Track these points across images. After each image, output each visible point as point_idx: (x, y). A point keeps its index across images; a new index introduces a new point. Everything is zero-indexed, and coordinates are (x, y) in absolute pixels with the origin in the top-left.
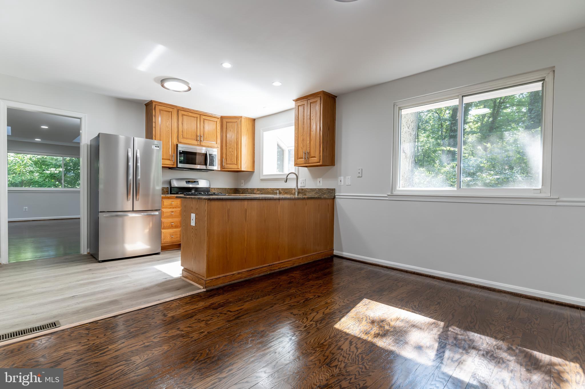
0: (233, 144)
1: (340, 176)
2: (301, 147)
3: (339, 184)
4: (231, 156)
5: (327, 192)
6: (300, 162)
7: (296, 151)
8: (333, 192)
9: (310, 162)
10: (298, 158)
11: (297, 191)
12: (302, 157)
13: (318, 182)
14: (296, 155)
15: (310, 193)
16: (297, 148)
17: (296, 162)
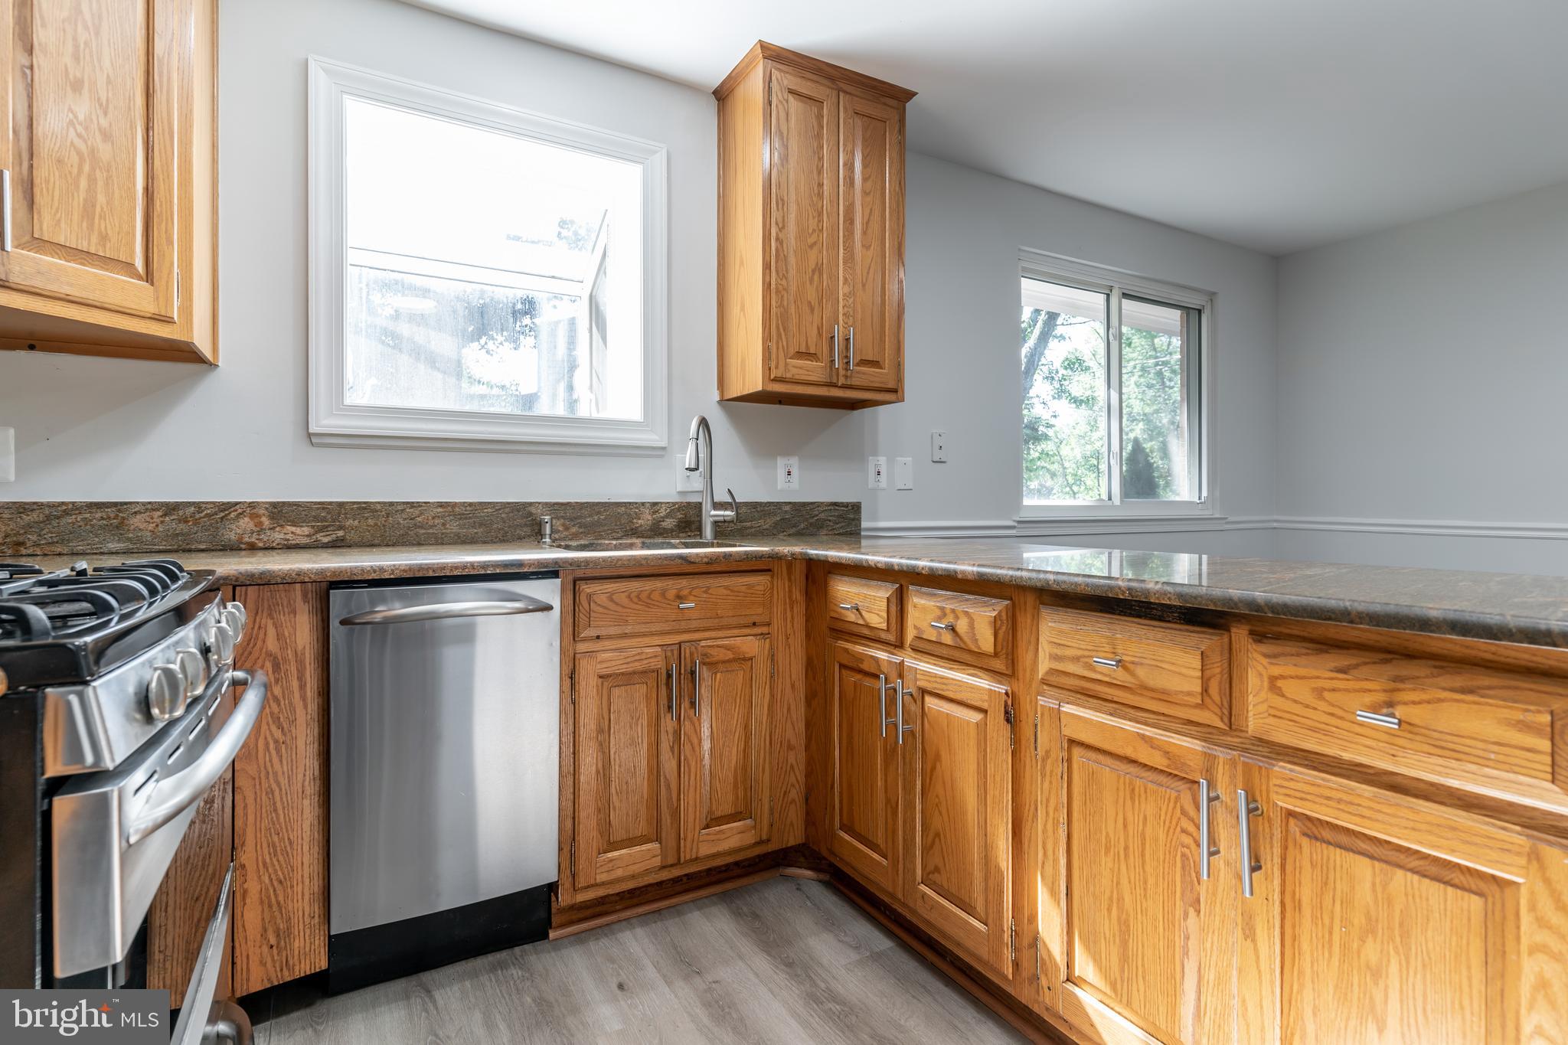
0: (106, 63)
1: (875, 453)
2: (810, 303)
4: (92, 180)
5: (834, 516)
6: (801, 372)
7: (774, 310)
8: (852, 516)
9: (855, 382)
10: (792, 351)
11: (710, 515)
12: (812, 351)
13: (781, 473)
14: (779, 336)
15: (749, 524)
16: (782, 297)
17: (777, 367)
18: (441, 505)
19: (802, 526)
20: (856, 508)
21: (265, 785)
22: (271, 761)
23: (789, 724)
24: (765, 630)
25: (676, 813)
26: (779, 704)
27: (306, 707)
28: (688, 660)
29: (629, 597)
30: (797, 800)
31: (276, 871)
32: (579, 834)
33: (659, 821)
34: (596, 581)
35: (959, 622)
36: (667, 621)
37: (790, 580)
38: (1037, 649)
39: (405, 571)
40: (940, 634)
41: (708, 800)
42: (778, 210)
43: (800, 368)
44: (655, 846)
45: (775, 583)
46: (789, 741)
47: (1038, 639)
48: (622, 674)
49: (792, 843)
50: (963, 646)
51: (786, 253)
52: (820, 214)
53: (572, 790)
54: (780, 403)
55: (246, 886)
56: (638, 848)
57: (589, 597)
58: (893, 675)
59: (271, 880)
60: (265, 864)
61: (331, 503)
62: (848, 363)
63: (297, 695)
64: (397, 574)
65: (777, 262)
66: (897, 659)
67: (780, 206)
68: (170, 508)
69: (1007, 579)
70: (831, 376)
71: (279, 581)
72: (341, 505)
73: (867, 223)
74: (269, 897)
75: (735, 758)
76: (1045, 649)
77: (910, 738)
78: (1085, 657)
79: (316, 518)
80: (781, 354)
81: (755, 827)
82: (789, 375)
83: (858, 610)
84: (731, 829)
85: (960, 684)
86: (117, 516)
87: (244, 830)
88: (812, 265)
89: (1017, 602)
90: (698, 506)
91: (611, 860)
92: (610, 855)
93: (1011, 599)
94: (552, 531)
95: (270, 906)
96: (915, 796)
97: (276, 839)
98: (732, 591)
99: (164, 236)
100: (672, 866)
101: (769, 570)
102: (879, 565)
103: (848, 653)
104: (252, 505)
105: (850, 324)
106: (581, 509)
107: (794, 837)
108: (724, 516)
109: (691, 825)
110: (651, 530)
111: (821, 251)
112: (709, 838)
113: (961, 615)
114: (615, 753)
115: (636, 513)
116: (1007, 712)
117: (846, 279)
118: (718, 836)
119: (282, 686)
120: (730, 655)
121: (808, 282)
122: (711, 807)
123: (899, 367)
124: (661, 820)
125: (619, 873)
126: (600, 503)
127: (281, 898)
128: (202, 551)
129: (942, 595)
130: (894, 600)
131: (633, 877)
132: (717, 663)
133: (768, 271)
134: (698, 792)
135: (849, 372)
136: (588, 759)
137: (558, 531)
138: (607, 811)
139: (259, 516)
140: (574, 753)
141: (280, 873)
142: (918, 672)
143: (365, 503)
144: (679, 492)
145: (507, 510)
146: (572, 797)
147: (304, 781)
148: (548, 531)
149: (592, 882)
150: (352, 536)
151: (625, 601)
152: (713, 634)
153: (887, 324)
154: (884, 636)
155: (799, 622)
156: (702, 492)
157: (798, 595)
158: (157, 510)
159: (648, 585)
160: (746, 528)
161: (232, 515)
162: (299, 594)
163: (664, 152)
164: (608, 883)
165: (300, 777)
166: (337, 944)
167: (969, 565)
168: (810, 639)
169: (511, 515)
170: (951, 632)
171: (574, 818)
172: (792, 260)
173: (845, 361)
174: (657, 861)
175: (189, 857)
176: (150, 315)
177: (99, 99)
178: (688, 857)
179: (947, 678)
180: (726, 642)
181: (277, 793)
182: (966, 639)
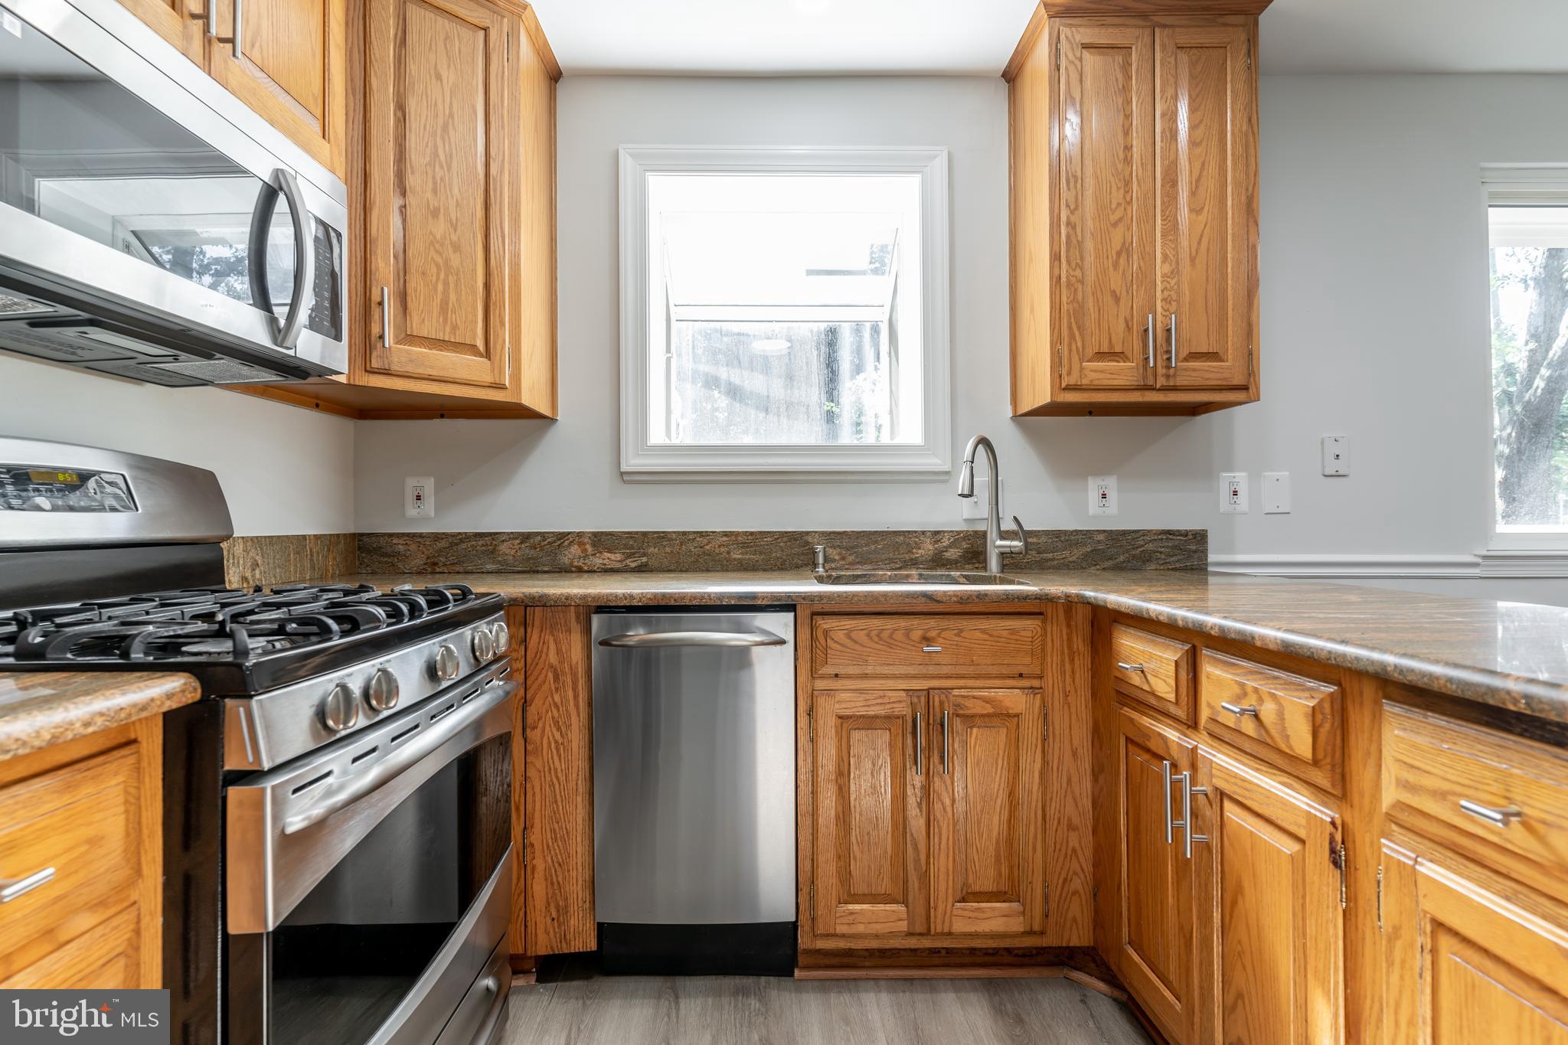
0: (456, 191)
1: (1229, 469)
2: (1114, 292)
3: (1224, 505)
4: (446, 284)
5: (1167, 547)
6: (1102, 376)
7: (1065, 307)
8: (1194, 548)
9: (1180, 381)
10: (1090, 352)
11: (996, 545)
12: (1118, 349)
13: (1093, 496)
14: (1072, 336)
15: (1050, 556)
16: (1076, 290)
17: (1069, 374)
18: (726, 534)
19: (1122, 558)
20: (1200, 537)
21: (548, 779)
22: (552, 758)
23: (1069, 800)
24: (1036, 683)
25: (925, 877)
26: (1055, 773)
27: (579, 716)
28: (937, 710)
29: (868, 635)
30: (1082, 892)
31: (556, 855)
32: (817, 878)
33: (905, 882)
34: (834, 617)
35: (1263, 708)
36: (912, 664)
37: (1069, 626)
38: (1380, 766)
39: (650, 599)
40: (1239, 721)
41: (964, 870)
42: (1069, 189)
43: (1102, 371)
44: (902, 908)
45: (1049, 629)
46: (1070, 820)
47: (1380, 751)
48: (861, 716)
49: (1075, 942)
50: (1269, 741)
51: (1080, 238)
52: (1127, 183)
53: (811, 831)
54: (1090, 413)
55: (534, 862)
56: (881, 907)
57: (826, 633)
58: (1184, 762)
59: (553, 861)
60: (548, 846)
61: (637, 533)
62: (1169, 359)
63: (572, 703)
64: (644, 602)
65: (1068, 251)
66: (1189, 743)
67: (1072, 184)
68: (525, 537)
69: (1323, 655)
70: (1145, 378)
71: (553, 603)
72: (645, 534)
73: (1198, 181)
74: (551, 876)
75: (997, 828)
76: (1390, 772)
77: (1205, 853)
78: (1455, 794)
79: (626, 547)
80: (1075, 358)
81: (1023, 913)
82: (1085, 382)
83: (1142, 671)
84: (993, 909)
85: (1269, 795)
86: (492, 543)
87: (533, 814)
88: (1117, 246)
89: (1348, 690)
90: (983, 535)
91: (852, 913)
92: (851, 907)
93: (1339, 684)
94: (826, 560)
95: (552, 884)
96: (1212, 933)
97: (556, 826)
98: (991, 636)
99: (497, 319)
100: (921, 934)
101: (1041, 614)
102: (1161, 618)
103: (1134, 724)
104: (580, 535)
105: (1172, 311)
106: (857, 538)
107: (1079, 937)
108: (1010, 547)
109: (942, 894)
110: (933, 560)
111: (1129, 228)
112: (966, 913)
113: (1265, 697)
114: (855, 800)
115: (916, 543)
116: (1333, 851)
117: (1165, 257)
118: (976, 914)
119: (560, 695)
120: (989, 709)
121: (1111, 268)
122: (967, 878)
123: (1250, 357)
124: (907, 881)
125: (860, 929)
126: (877, 532)
127: (560, 879)
128: (546, 572)
129: (1242, 667)
130: (1184, 665)
131: (877, 936)
132: (973, 716)
133: (1057, 263)
134: (951, 859)
135: (1172, 371)
136: (827, 802)
137: (834, 561)
138: (848, 860)
139: (584, 544)
140: (813, 793)
141: (559, 857)
142: (1214, 765)
143: (663, 532)
144: (965, 520)
145: (785, 539)
146: (811, 838)
147: (578, 780)
148: (821, 560)
149: (832, 931)
150: (653, 563)
151: (864, 640)
152: (970, 683)
153: (1230, 303)
154: (1173, 709)
155: (1083, 677)
156: (987, 519)
157: (1080, 644)
158: (517, 538)
159: (889, 624)
160: (1047, 560)
161: (566, 543)
162: (573, 615)
163: (945, 155)
164: (849, 937)
165: (574, 775)
166: (604, 930)
167: (1273, 628)
168: (1096, 699)
169: (789, 543)
170: (1254, 719)
171: (813, 860)
172: (1089, 245)
173: (1165, 357)
174: (903, 926)
175: (496, 829)
176: (488, 384)
177: (451, 220)
178: (939, 930)
179: (1251, 783)
180: (985, 693)
181: (557, 786)
182: (1273, 732)
